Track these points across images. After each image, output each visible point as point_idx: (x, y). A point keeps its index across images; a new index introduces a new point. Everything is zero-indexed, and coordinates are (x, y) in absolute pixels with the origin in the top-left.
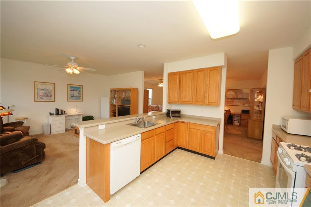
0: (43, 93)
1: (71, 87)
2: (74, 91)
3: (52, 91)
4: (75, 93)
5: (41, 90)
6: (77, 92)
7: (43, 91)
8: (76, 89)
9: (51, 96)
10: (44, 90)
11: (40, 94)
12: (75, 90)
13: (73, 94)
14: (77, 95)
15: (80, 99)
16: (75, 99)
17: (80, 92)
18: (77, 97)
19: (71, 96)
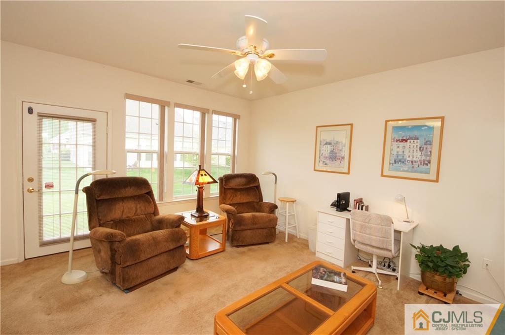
0: (329, 151)
1: (396, 128)
2: (406, 141)
3: (345, 146)
4: (411, 151)
5: (327, 144)
6: (418, 143)
7: (329, 146)
8: (416, 133)
9: (343, 158)
10: (330, 144)
11: (324, 155)
12: (410, 138)
13: (401, 153)
14: (418, 156)
15: (427, 173)
16: (406, 169)
17: (429, 143)
18: (416, 165)
19: (394, 157)
